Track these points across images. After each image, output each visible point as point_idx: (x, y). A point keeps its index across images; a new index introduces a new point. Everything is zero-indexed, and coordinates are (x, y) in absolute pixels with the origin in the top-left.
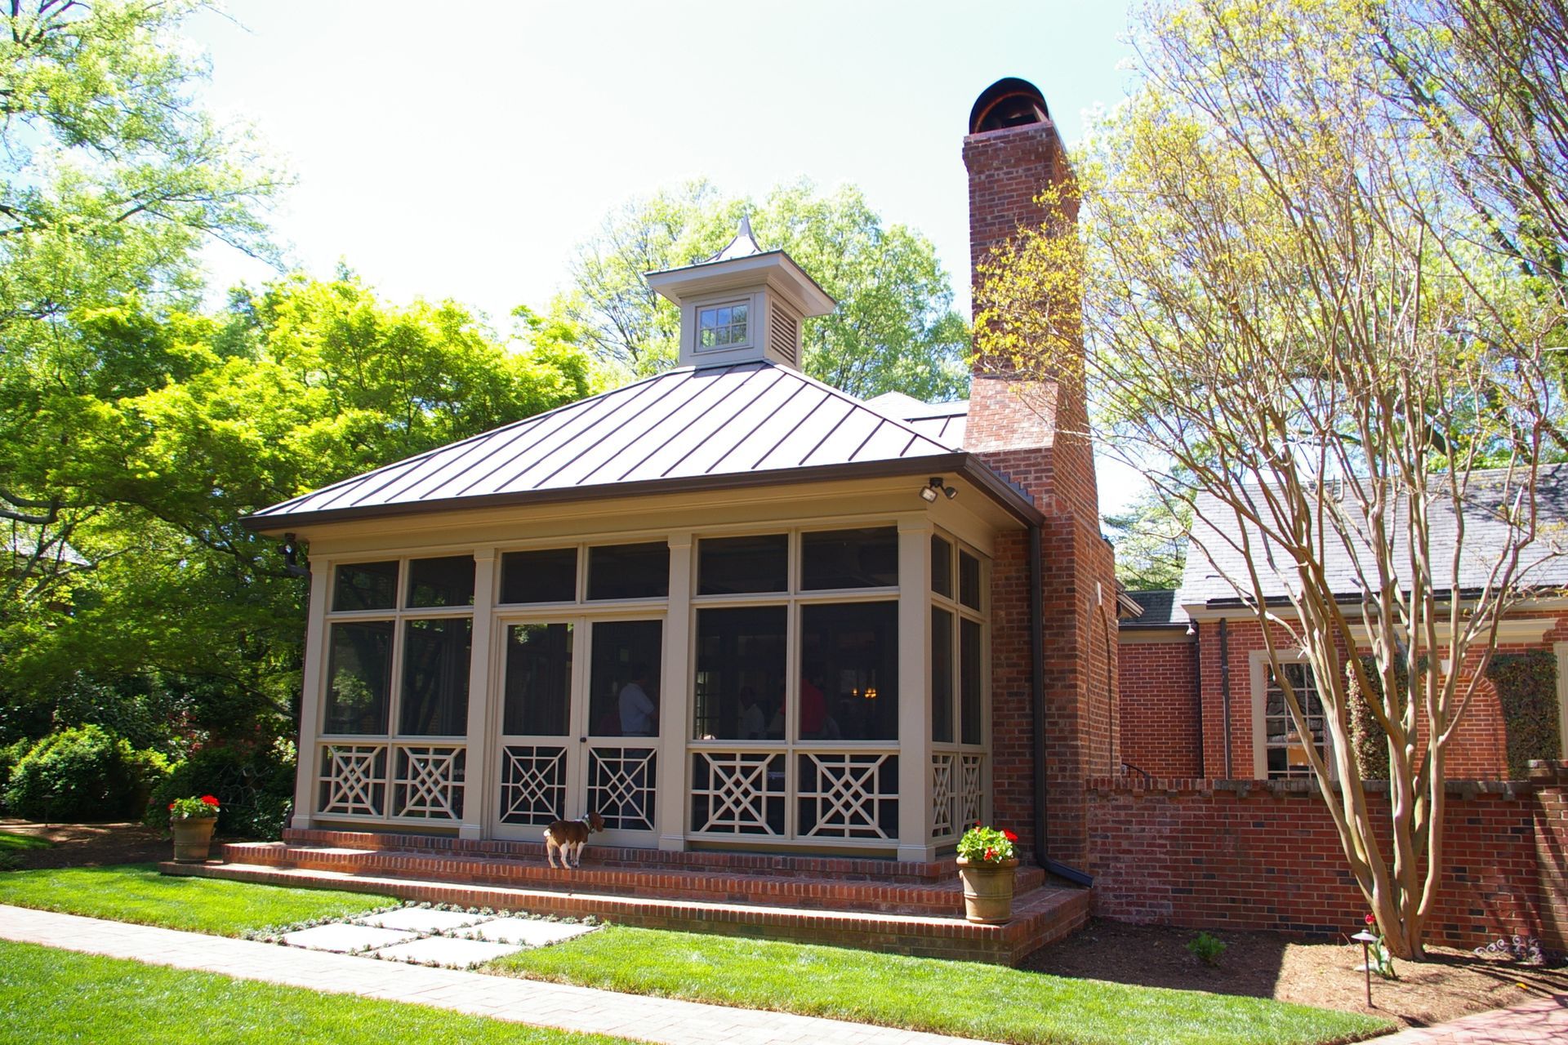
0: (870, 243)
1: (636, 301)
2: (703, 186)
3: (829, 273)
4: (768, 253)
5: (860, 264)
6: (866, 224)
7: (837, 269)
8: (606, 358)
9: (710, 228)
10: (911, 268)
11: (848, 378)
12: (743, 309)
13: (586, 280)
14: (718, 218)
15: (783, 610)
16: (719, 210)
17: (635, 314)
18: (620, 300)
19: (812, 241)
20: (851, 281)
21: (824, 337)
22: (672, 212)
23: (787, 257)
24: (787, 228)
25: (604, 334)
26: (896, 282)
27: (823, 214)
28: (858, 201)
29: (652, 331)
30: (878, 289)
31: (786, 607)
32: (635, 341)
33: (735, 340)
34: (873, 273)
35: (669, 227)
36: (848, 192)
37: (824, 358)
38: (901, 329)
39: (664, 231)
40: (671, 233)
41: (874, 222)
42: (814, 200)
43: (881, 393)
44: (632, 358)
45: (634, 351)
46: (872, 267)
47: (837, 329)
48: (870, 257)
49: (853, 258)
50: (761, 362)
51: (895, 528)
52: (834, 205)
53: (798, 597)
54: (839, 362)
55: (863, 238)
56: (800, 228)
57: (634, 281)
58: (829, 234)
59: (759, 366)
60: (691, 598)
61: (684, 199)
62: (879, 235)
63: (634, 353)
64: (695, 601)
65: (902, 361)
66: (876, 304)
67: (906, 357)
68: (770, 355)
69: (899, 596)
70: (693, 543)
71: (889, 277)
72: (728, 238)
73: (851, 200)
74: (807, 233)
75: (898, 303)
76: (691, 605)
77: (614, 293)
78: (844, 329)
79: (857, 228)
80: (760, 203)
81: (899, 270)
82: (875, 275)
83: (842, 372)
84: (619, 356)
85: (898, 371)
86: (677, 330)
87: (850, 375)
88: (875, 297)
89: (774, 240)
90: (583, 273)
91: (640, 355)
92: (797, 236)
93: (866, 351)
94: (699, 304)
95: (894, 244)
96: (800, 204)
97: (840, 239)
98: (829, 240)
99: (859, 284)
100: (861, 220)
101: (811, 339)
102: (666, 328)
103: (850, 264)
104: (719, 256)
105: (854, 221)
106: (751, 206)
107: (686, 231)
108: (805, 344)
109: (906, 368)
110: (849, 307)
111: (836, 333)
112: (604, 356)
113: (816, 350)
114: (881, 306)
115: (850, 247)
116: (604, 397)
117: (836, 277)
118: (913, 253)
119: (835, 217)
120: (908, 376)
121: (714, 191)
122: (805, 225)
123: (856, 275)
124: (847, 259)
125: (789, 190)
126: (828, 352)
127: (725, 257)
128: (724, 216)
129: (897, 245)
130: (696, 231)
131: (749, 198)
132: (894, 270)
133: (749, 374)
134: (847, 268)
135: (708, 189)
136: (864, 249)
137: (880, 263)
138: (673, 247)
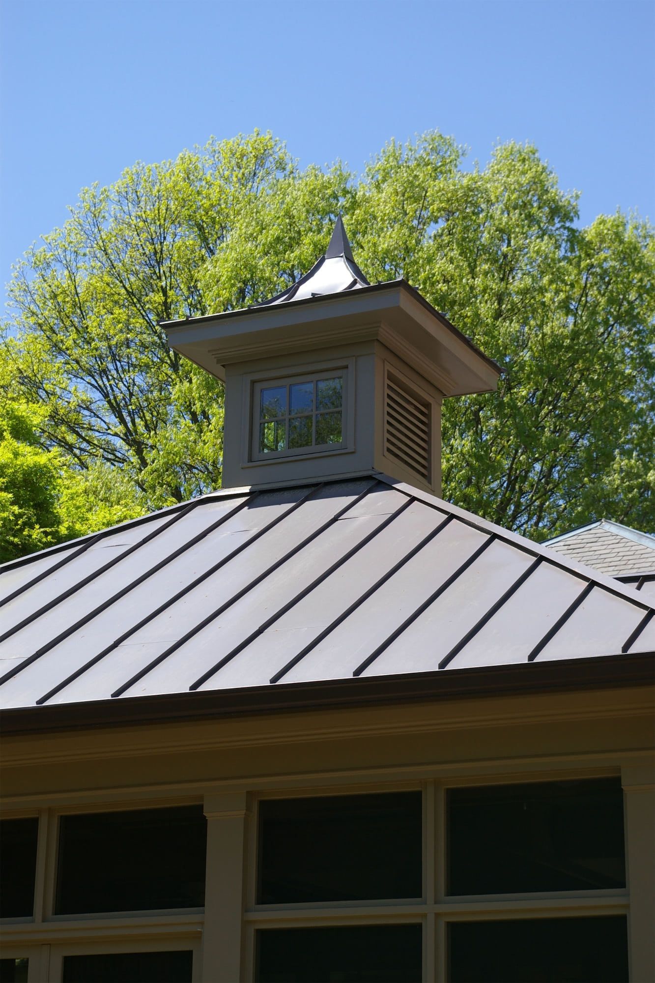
0: (561, 253)
1: (144, 359)
2: (261, 160)
3: (486, 309)
4: (380, 287)
5: (542, 290)
6: (551, 220)
7: (500, 302)
8: (89, 461)
9: (274, 232)
10: (632, 296)
11: (522, 493)
12: (336, 384)
13: (52, 321)
14: (288, 215)
15: (414, 932)
16: (288, 199)
17: (139, 380)
18: (114, 360)
19: (455, 253)
20: (525, 323)
21: (477, 421)
22: (206, 203)
23: (413, 291)
24: (412, 229)
25: (86, 418)
26: (606, 322)
27: (476, 205)
28: (537, 181)
29: (172, 411)
30: (575, 335)
31: (420, 926)
32: (141, 428)
33: (321, 439)
34: (565, 306)
35: (201, 228)
36: (519, 165)
37: (478, 457)
38: (619, 405)
39: (192, 240)
40: (205, 240)
41: (567, 217)
42: (460, 178)
43: (583, 521)
44: (135, 460)
45: (139, 447)
46: (562, 296)
47: (501, 406)
48: (558, 277)
49: (528, 281)
50: (369, 478)
51: (618, 780)
52: (494, 189)
53: (443, 908)
54: (506, 464)
55: (545, 245)
56: (433, 230)
57: (138, 323)
58: (485, 238)
59: (365, 485)
60: (245, 909)
61: (227, 180)
62: (575, 238)
63: (139, 452)
64: (253, 916)
65: (620, 462)
66: (573, 362)
67: (628, 454)
68: (386, 465)
69: (627, 907)
70: (249, 808)
71: (594, 313)
72: (305, 250)
73: (524, 180)
74: (446, 239)
75: (609, 358)
76: (245, 923)
77: (103, 345)
78: (514, 407)
79: (535, 229)
80: (363, 188)
81: (611, 301)
82: (568, 312)
83: (511, 483)
84: (113, 457)
85: (613, 480)
86: (217, 414)
87: (526, 486)
88: (569, 348)
89: (387, 252)
90: (49, 312)
91: (149, 456)
92: (428, 244)
93: (553, 446)
94: (256, 376)
95: (602, 255)
96: (434, 187)
97: (504, 249)
98: (485, 249)
99: (540, 327)
100: (542, 215)
101: (454, 425)
102: (197, 407)
103: (524, 292)
104: (293, 291)
105: (529, 216)
106: (346, 192)
107: (230, 238)
108: (444, 434)
109: (629, 474)
110: (522, 368)
111: (500, 415)
112: (85, 457)
113: (463, 443)
114: (580, 365)
115: (523, 262)
116: (90, 542)
117: (498, 314)
118: (637, 270)
119: (497, 210)
120: (630, 489)
121: (281, 166)
122: (442, 224)
123: (534, 311)
124: (518, 283)
125: (412, 164)
126: (487, 447)
127: (304, 292)
128: (298, 211)
129: (607, 258)
130: (252, 238)
131: (343, 179)
132: (603, 301)
133: (345, 501)
134: (516, 299)
135: (270, 163)
136: (548, 265)
137: (577, 292)
138: (208, 265)
